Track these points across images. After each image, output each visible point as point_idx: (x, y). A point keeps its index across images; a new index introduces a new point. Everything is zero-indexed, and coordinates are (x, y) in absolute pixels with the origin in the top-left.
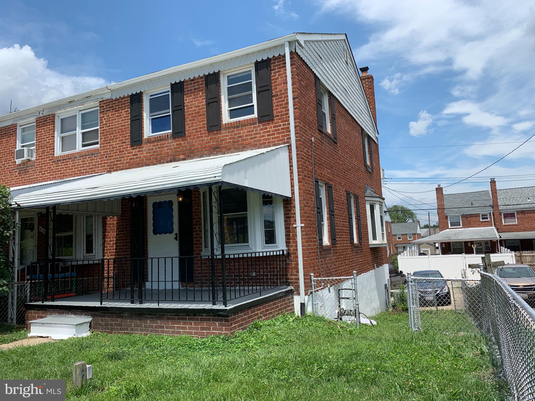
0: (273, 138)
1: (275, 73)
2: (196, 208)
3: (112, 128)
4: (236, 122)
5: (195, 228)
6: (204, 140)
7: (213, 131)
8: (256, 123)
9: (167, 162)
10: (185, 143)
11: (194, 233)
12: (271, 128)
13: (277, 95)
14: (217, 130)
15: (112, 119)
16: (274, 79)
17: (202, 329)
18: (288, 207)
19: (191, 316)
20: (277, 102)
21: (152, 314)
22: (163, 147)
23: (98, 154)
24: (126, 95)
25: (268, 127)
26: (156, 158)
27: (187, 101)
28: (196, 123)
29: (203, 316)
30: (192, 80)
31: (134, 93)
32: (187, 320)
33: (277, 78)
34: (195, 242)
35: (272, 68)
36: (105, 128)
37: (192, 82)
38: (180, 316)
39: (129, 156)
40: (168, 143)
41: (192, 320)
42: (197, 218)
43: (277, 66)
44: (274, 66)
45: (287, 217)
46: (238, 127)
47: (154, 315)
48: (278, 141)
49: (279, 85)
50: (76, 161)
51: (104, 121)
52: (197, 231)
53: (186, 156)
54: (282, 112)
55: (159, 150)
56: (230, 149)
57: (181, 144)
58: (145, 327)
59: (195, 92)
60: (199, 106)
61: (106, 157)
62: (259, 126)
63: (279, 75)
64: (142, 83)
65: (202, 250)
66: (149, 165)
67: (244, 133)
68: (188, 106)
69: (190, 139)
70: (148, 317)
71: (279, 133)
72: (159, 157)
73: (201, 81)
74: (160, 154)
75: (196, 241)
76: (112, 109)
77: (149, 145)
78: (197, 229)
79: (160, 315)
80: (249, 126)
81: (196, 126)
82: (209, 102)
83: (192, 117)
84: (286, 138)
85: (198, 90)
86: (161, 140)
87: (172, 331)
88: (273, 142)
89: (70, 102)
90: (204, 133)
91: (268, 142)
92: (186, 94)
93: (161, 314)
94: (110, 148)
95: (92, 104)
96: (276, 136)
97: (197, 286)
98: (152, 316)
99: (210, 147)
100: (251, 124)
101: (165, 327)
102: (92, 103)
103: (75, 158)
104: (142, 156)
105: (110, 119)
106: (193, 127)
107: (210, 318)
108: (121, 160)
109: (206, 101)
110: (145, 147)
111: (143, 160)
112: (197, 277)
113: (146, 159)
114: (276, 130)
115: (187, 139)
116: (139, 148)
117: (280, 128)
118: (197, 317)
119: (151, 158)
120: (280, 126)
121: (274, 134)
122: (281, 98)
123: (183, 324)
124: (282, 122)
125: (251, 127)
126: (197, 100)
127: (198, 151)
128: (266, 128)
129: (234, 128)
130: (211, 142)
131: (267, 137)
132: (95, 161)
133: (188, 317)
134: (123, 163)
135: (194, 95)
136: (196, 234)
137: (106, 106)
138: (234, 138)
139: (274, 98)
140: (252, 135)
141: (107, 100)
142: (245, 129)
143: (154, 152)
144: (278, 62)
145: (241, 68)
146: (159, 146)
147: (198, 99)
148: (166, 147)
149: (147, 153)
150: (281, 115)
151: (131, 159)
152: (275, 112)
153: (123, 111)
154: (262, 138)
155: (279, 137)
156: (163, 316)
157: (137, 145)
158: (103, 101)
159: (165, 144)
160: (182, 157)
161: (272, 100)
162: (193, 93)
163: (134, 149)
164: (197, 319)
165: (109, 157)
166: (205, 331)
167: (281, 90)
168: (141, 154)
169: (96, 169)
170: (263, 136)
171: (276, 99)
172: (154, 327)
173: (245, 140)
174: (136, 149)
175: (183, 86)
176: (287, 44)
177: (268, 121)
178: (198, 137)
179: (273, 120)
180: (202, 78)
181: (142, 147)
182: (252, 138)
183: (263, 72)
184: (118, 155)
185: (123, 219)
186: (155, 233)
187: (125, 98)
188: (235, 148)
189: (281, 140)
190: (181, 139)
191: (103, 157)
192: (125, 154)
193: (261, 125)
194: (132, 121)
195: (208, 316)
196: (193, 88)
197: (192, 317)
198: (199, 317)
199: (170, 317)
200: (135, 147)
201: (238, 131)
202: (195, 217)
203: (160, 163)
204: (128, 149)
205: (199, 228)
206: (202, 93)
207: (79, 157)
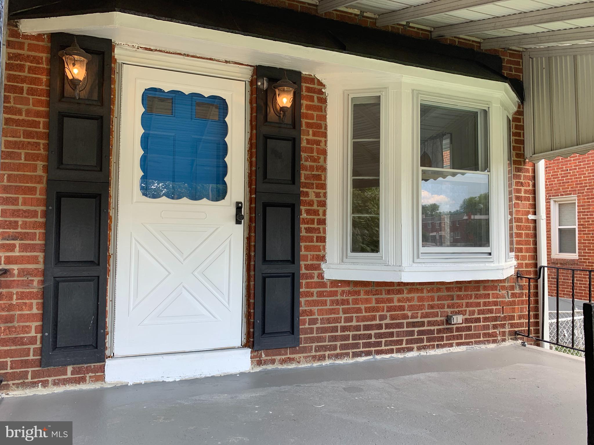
2: (310, 137)
5: (307, 194)
11: (303, 208)
42: (312, 167)
52: (311, 203)
75: (308, 230)
78: (312, 197)
97: (306, 357)
112: (306, 331)
202: (308, 164)
205: (317, 195)
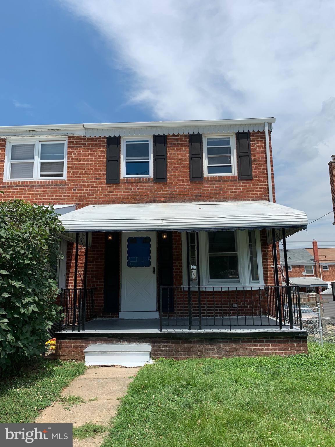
0: (251, 194)
1: (254, 144)
2: (176, 245)
3: (84, 164)
4: (219, 177)
6: (186, 188)
7: (195, 182)
8: (236, 180)
9: (146, 203)
10: (166, 188)
11: (174, 268)
12: (250, 186)
13: (256, 161)
14: (199, 181)
15: (84, 155)
16: (252, 149)
17: (280, 349)
18: (265, 251)
19: (268, 338)
20: (256, 167)
21: (226, 339)
22: (142, 189)
23: (65, 185)
24: (102, 136)
25: (247, 184)
26: (135, 198)
27: (170, 152)
28: (179, 172)
29: (281, 338)
30: (176, 136)
31: (112, 136)
32: (264, 343)
33: (256, 149)
34: (175, 276)
35: (251, 140)
36: (74, 163)
37: (175, 138)
38: (256, 339)
39: (103, 192)
40: (148, 186)
41: (270, 342)
42: (177, 255)
43: (255, 139)
44: (253, 139)
45: (264, 259)
46: (219, 181)
47: (228, 339)
48: (256, 197)
49: (257, 153)
50: (34, 190)
51: (74, 156)
53: (167, 199)
54: (260, 175)
55: (138, 191)
56: (212, 198)
57: (162, 188)
58: (218, 350)
59: (178, 146)
60: (182, 159)
61: (75, 190)
62: (239, 183)
63: (257, 146)
64: (122, 128)
65: (182, 283)
66: (126, 203)
67: (225, 186)
68: (171, 157)
69: (172, 185)
70: (221, 342)
71: (257, 191)
72: (137, 197)
73: (185, 139)
74: (139, 195)
76: (84, 146)
77: (127, 185)
78: (177, 264)
79: (234, 339)
80: (230, 182)
81: (178, 175)
82: (192, 157)
83: (174, 167)
84: (263, 195)
85: (182, 145)
86: (141, 182)
87: (248, 353)
88: (251, 197)
89: (30, 131)
90: (186, 182)
91: (247, 197)
92: (169, 147)
93: (236, 338)
94: (80, 182)
95: (58, 137)
96: (254, 192)
97: (177, 316)
98: (226, 340)
99: (192, 194)
100: (231, 181)
101: (240, 349)
102: (60, 136)
103: (33, 186)
104: (118, 194)
105: (82, 155)
106: (175, 175)
107: (288, 340)
108: (93, 195)
109: (189, 156)
110: (122, 187)
111: (120, 198)
112: (176, 307)
113: (124, 198)
114: (254, 188)
115: (169, 185)
116: (115, 186)
117: (258, 187)
118: (274, 339)
119: (129, 197)
120: (258, 185)
121: (253, 191)
122: (259, 164)
123: (260, 346)
124: (260, 182)
125: (231, 183)
126: (179, 154)
127: (180, 197)
128: (246, 186)
129: (216, 181)
130: (192, 190)
131: (246, 193)
132: (60, 192)
133: (265, 340)
134: (96, 198)
135: (177, 149)
136: (176, 269)
137: (76, 142)
138: (216, 190)
139: (253, 163)
140: (232, 189)
141: (78, 137)
142: (226, 184)
143: (133, 192)
144: (256, 136)
145: (223, 135)
146: (138, 187)
147: (181, 153)
148: (146, 189)
149: (124, 192)
150: (259, 177)
151: (106, 195)
152: (253, 174)
153: (97, 150)
154: (242, 193)
155: (257, 194)
156: (238, 340)
157: (113, 184)
158: (73, 137)
159: (145, 186)
160: (162, 199)
161: (252, 164)
162: (176, 146)
163: (109, 186)
164: (275, 341)
165: (78, 190)
166: (283, 351)
167: (259, 158)
168: (118, 192)
169: (61, 200)
170: (243, 192)
171: (255, 164)
172: (228, 350)
173: (226, 192)
174: (112, 186)
175: (167, 139)
176: (266, 124)
177: (247, 180)
178: (181, 185)
179: (252, 180)
180: (186, 136)
181: (119, 186)
182: (232, 192)
183: (244, 141)
184: (90, 190)
185: (94, 251)
186: (129, 265)
187: (101, 138)
188: (216, 198)
189: (259, 197)
190: (162, 184)
191: (71, 190)
192: (98, 190)
193: (241, 182)
194: (109, 161)
195: (285, 338)
196: (176, 143)
197: (270, 339)
198: (277, 339)
199: (247, 340)
200: (111, 185)
201: (220, 184)
202: (175, 253)
203: (139, 203)
204: (103, 185)
206: (185, 148)
207: (39, 186)
